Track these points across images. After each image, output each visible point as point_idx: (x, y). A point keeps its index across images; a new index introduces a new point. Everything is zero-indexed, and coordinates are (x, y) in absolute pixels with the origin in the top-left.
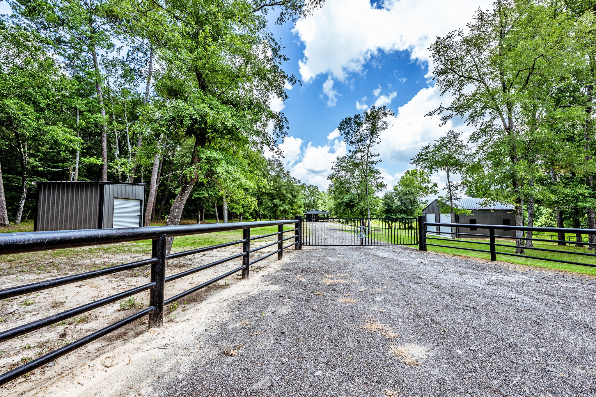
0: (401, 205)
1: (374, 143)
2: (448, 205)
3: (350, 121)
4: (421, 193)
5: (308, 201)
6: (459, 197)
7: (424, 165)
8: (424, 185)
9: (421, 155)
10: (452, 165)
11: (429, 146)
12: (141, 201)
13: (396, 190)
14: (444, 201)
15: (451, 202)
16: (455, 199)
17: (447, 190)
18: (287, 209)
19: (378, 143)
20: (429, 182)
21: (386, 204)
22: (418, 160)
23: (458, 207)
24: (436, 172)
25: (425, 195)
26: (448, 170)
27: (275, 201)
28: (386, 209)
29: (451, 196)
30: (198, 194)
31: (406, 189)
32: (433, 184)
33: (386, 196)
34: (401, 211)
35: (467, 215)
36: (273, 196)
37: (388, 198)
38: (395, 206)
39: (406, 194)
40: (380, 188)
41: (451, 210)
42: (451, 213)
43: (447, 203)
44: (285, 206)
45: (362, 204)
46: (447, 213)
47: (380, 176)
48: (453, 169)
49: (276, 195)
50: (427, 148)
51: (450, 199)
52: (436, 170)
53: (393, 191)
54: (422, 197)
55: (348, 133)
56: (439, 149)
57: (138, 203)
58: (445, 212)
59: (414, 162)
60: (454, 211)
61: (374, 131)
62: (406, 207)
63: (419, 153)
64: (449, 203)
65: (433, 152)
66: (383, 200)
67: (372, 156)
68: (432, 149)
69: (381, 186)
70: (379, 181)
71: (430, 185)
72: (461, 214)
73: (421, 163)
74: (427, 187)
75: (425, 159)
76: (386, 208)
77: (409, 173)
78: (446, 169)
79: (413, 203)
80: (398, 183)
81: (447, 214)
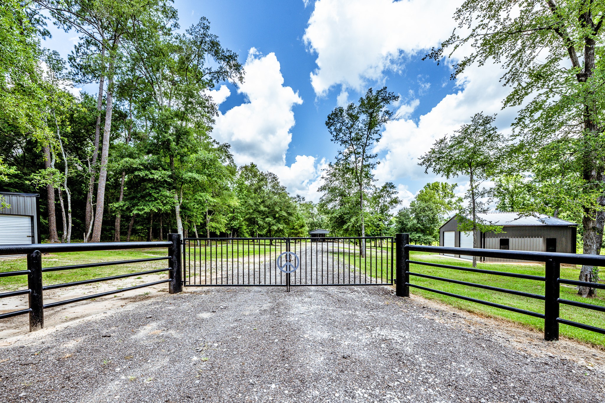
0: (418, 223)
1: (371, 141)
2: (469, 220)
3: (341, 114)
4: (442, 209)
5: (315, 220)
6: (486, 209)
7: (438, 166)
8: (447, 200)
9: (434, 152)
10: (478, 165)
11: (445, 139)
12: (32, 217)
13: (412, 206)
14: (464, 215)
15: (474, 215)
16: (480, 212)
17: (469, 199)
18: (281, 228)
19: (377, 140)
20: (452, 196)
21: (400, 222)
22: (429, 160)
23: (484, 222)
24: (456, 176)
25: (447, 211)
26: (471, 173)
27: (267, 219)
28: (400, 228)
29: (474, 208)
30: (138, 210)
31: (423, 205)
32: (457, 199)
33: (400, 214)
34: (416, 230)
35: (495, 233)
36: (264, 214)
37: (402, 214)
38: (410, 224)
39: (424, 211)
40: (394, 204)
41: (474, 227)
42: (474, 229)
43: (469, 217)
44: (279, 225)
45: (353, 220)
46: (468, 230)
47: (394, 190)
48: (479, 171)
49: (269, 213)
50: (442, 141)
51: (473, 211)
52: (455, 174)
53: (410, 207)
54: (444, 214)
55: (340, 130)
56: (459, 142)
57: (26, 222)
58: (466, 229)
59: (424, 163)
60: (478, 228)
61: (371, 125)
62: (423, 225)
63: (430, 150)
64: (470, 217)
65: (452, 146)
66: (397, 218)
67: (368, 157)
68: (450, 144)
69: (395, 201)
70: (394, 196)
71: (454, 200)
72: (488, 231)
73: (434, 163)
74: (450, 203)
75: (439, 158)
76: (400, 226)
77: (429, 187)
78: (469, 171)
79: (433, 220)
80: (416, 198)
81: (468, 232)
